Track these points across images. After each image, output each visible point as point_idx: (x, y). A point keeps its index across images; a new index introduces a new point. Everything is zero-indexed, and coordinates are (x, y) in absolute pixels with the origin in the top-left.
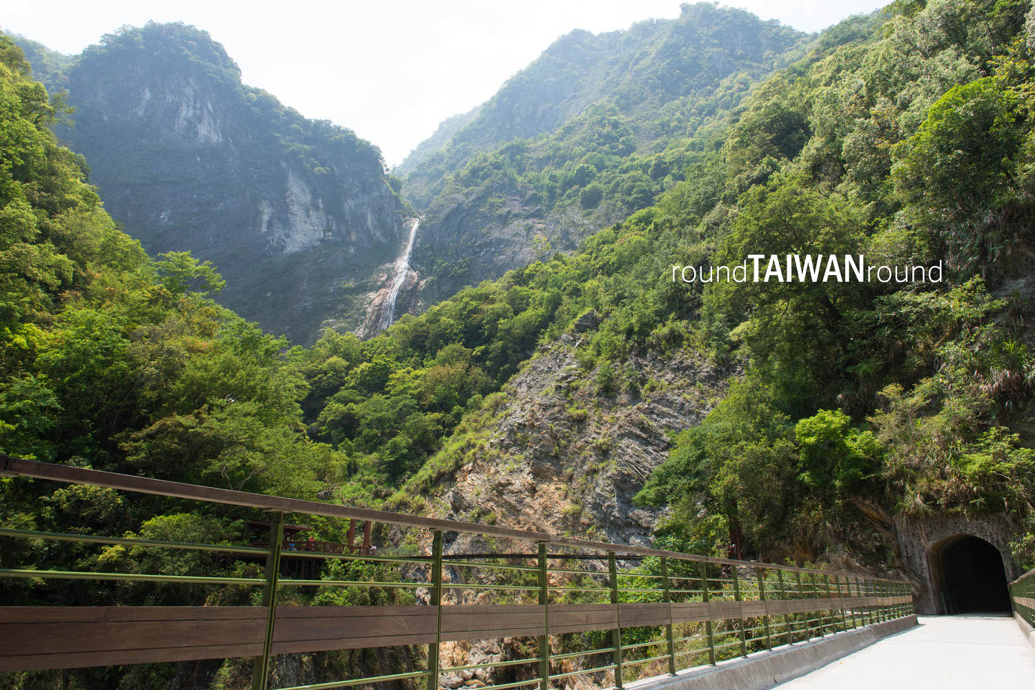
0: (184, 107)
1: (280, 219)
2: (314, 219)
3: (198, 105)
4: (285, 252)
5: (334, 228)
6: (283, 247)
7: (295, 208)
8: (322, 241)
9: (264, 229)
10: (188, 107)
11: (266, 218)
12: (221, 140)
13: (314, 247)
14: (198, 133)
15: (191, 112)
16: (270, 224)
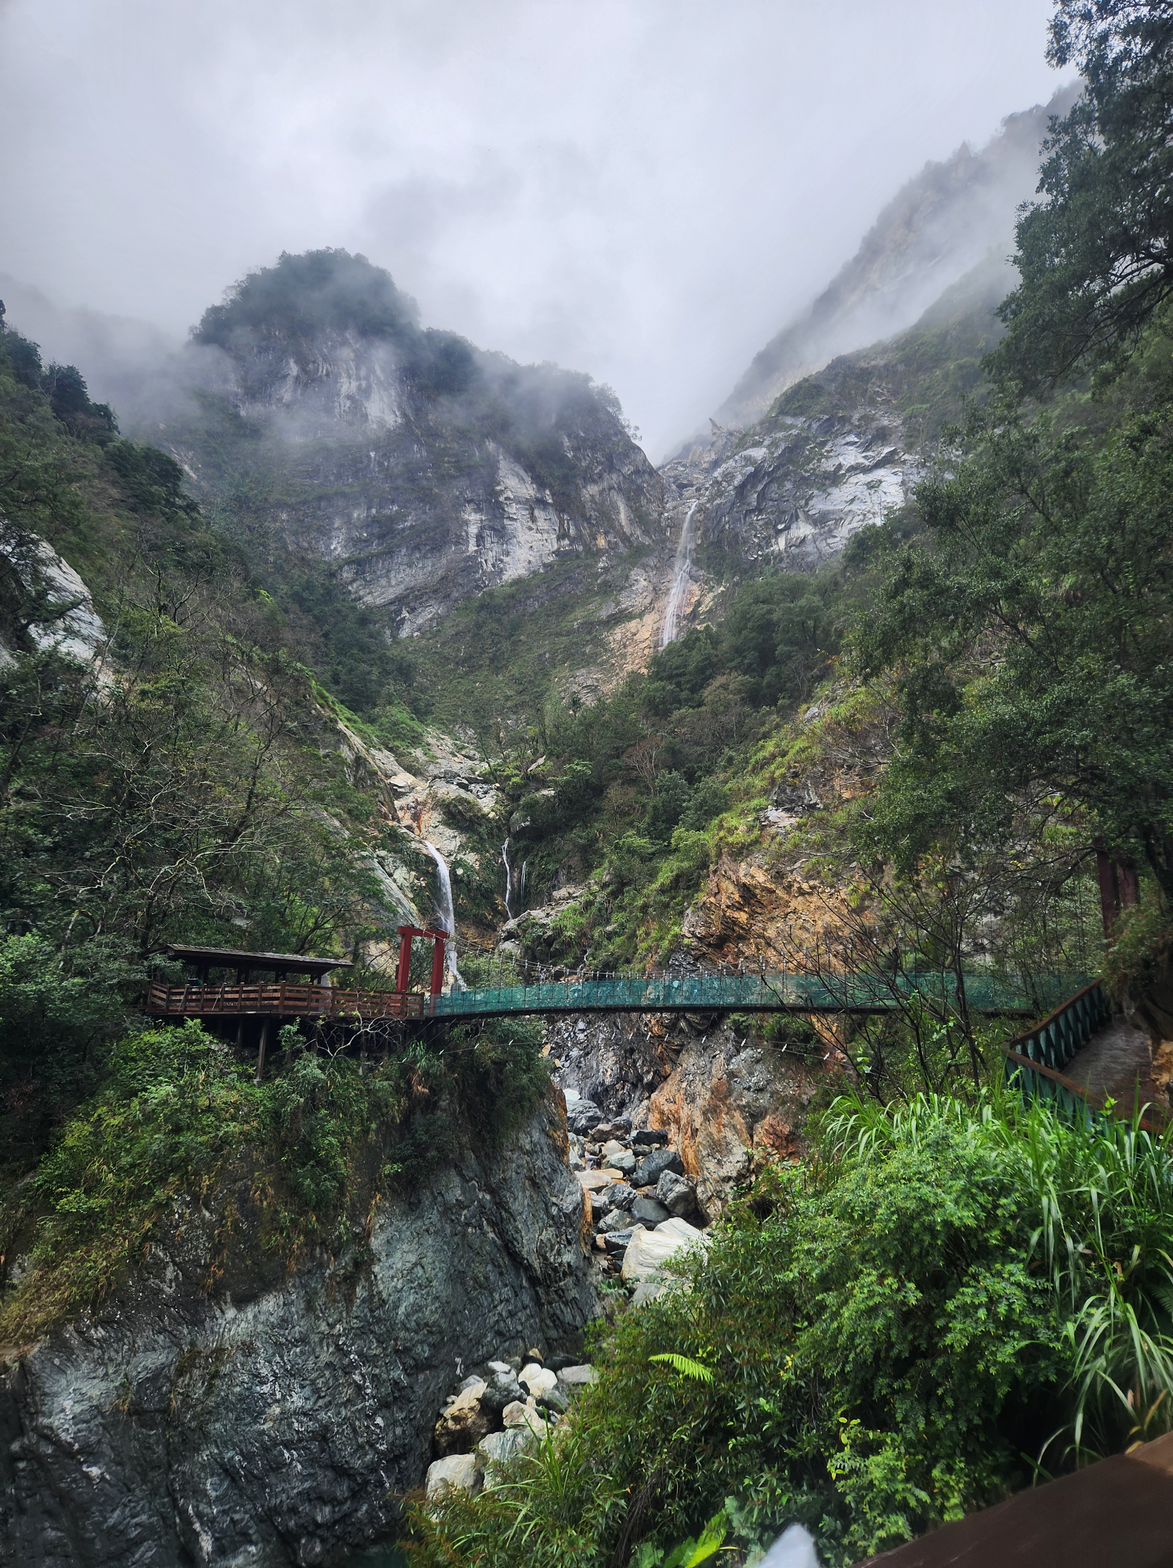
0: (344, 380)
1: (492, 528)
2: (542, 524)
3: (363, 373)
4: (505, 577)
5: (572, 532)
6: (501, 572)
7: (512, 509)
8: (557, 553)
9: (472, 547)
10: (349, 377)
11: (473, 530)
12: (399, 420)
13: (545, 565)
14: (366, 416)
15: (354, 384)
16: (480, 538)
